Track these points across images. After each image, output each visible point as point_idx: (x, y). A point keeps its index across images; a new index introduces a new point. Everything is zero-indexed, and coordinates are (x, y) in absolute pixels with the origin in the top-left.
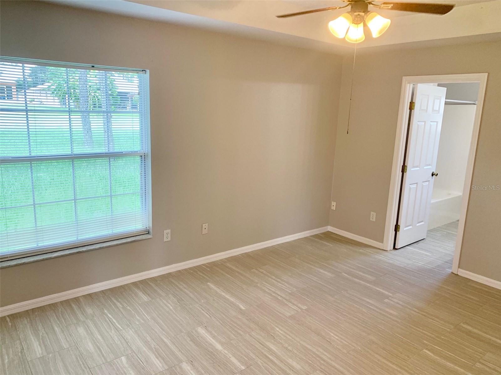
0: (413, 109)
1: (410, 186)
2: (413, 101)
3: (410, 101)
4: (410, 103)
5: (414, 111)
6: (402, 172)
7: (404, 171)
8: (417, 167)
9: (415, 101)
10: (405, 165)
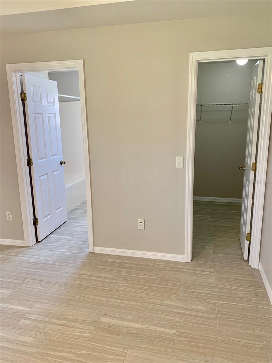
0: (25, 100)
1: (40, 177)
2: (24, 92)
3: (20, 91)
4: (21, 93)
5: (27, 102)
6: (28, 165)
7: (30, 165)
8: (43, 158)
9: (26, 92)
10: (30, 158)
